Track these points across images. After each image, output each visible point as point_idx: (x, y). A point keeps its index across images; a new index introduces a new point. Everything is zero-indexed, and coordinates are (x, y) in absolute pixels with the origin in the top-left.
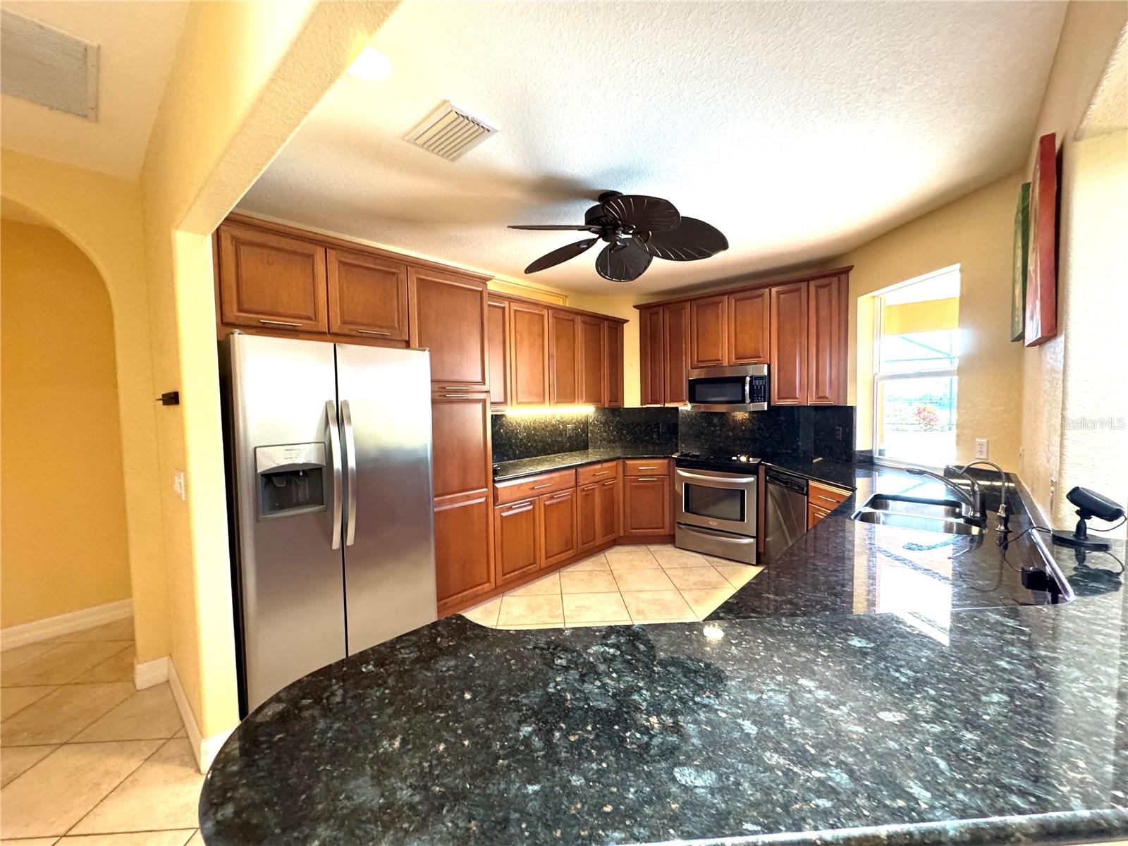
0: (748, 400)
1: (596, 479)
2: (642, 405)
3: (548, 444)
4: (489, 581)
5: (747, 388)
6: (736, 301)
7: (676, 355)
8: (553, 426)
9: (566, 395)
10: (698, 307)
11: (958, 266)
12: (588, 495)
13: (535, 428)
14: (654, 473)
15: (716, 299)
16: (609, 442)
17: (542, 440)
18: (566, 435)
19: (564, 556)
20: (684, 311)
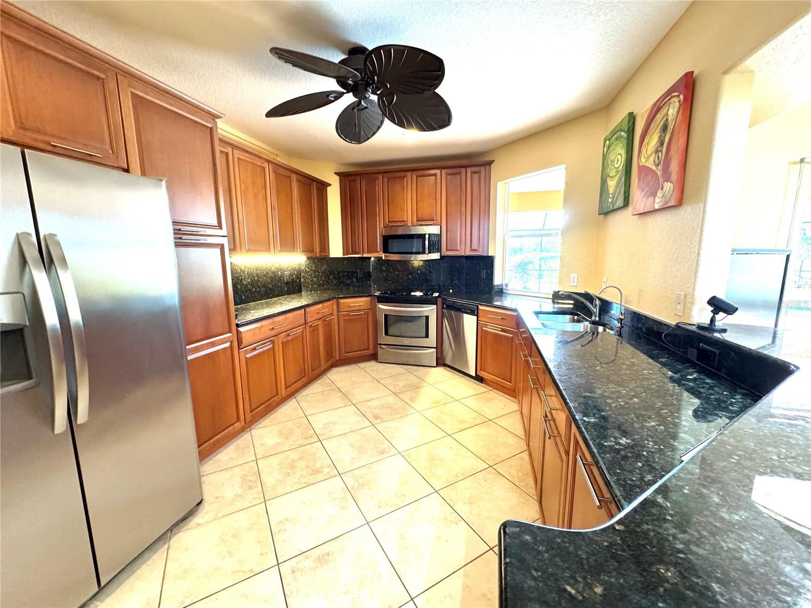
0: (427, 251)
1: (319, 316)
2: (343, 255)
3: (270, 289)
4: (238, 420)
5: (427, 242)
6: (417, 177)
7: (371, 215)
8: (273, 272)
9: (287, 245)
10: (389, 179)
11: (564, 166)
12: (314, 329)
13: (257, 275)
14: (361, 308)
15: (402, 174)
16: (321, 285)
17: (264, 286)
18: (284, 280)
19: (299, 384)
20: (377, 181)
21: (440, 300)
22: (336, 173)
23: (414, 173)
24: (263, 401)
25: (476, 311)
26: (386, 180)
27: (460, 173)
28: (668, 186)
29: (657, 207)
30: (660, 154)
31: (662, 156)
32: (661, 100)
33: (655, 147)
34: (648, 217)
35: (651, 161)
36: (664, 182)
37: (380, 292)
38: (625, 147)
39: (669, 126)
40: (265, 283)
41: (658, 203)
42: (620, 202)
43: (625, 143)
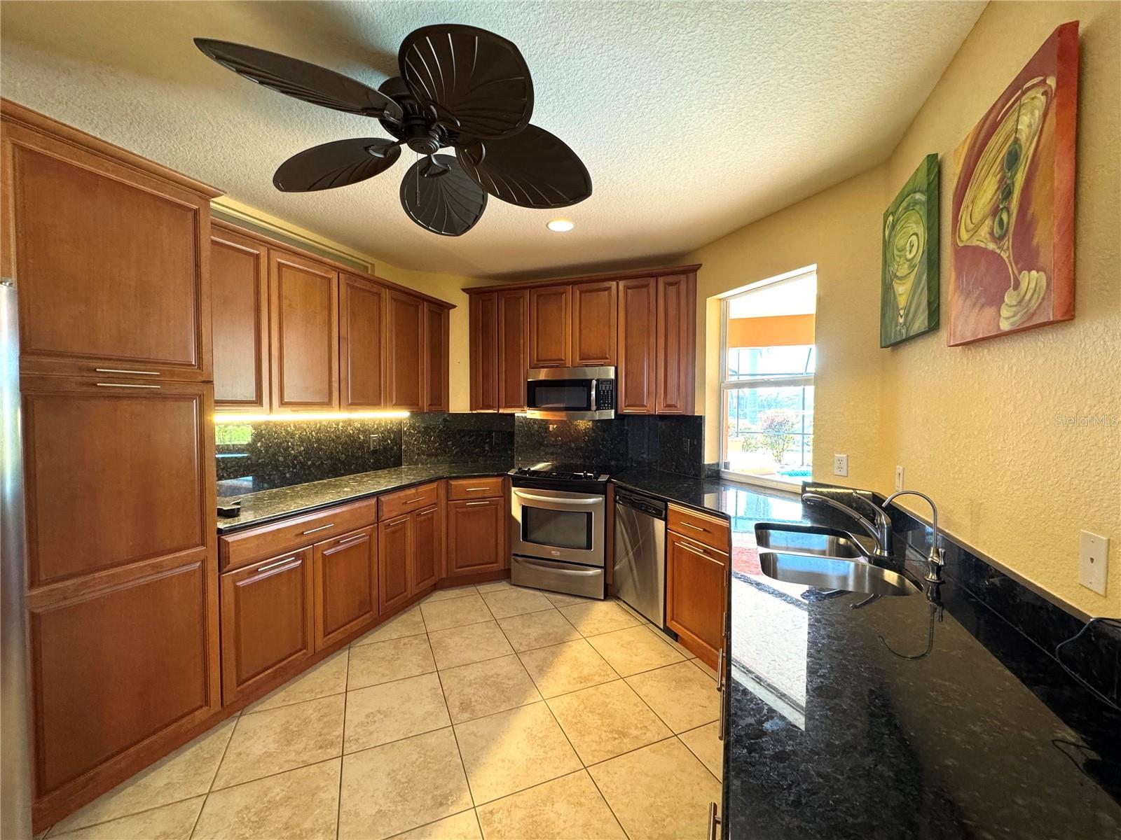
0: (594, 407)
1: (408, 508)
2: (471, 410)
3: (341, 462)
4: (206, 702)
5: (593, 393)
6: (581, 292)
7: (513, 351)
8: (349, 436)
10: (539, 296)
12: (397, 533)
14: (486, 495)
15: (560, 289)
16: (430, 455)
18: (369, 448)
19: (355, 625)
20: (522, 299)
21: (610, 488)
22: (464, 290)
23: (576, 287)
24: (270, 663)
25: (664, 512)
26: (535, 298)
27: (647, 286)
28: (1032, 280)
29: (1005, 326)
30: (1005, 216)
31: (1009, 218)
32: (999, 106)
33: (992, 203)
34: (986, 351)
35: (983, 234)
36: (1020, 273)
37: (515, 470)
38: (925, 218)
39: (1024, 152)
41: (1007, 318)
42: (921, 323)
43: (923, 211)
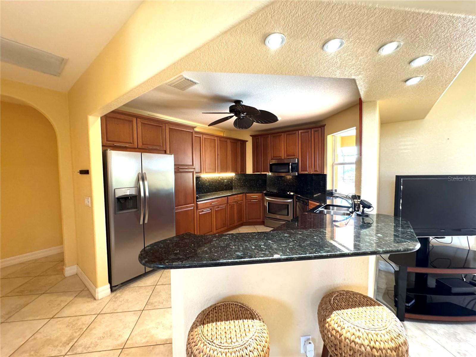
0: (290, 172)
1: (235, 201)
3: (217, 188)
5: (290, 167)
6: (287, 135)
7: (266, 154)
9: (224, 169)
11: (355, 128)
13: (212, 182)
15: (280, 134)
16: (241, 187)
17: (215, 186)
18: (224, 184)
19: (223, 229)
20: (268, 138)
21: (295, 197)
22: (251, 136)
23: (285, 133)
25: (308, 203)
26: (272, 137)
27: (308, 132)
37: (266, 191)
40: (215, 185)
